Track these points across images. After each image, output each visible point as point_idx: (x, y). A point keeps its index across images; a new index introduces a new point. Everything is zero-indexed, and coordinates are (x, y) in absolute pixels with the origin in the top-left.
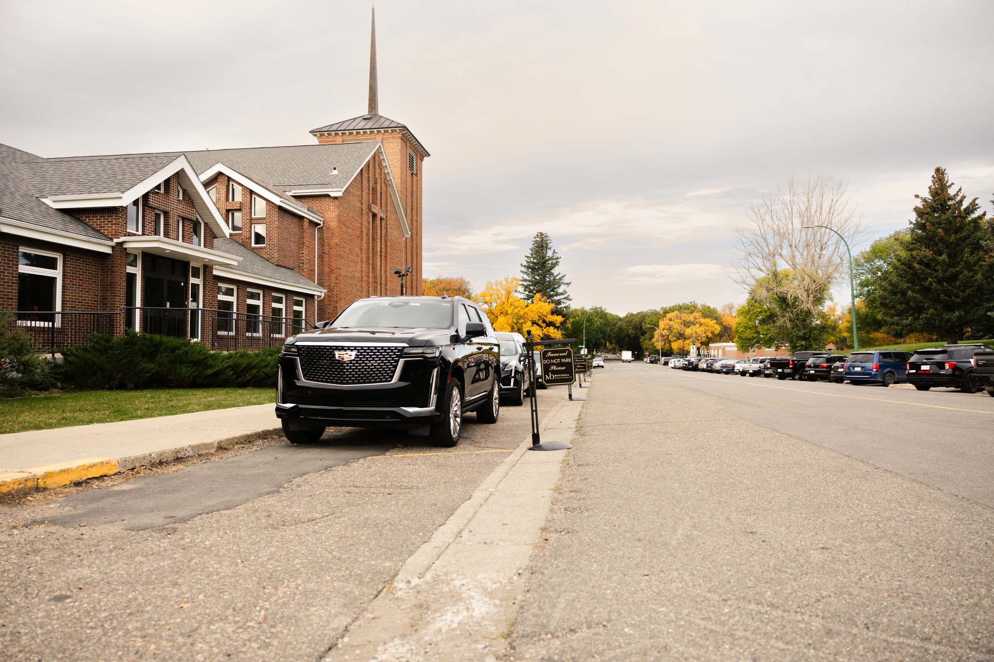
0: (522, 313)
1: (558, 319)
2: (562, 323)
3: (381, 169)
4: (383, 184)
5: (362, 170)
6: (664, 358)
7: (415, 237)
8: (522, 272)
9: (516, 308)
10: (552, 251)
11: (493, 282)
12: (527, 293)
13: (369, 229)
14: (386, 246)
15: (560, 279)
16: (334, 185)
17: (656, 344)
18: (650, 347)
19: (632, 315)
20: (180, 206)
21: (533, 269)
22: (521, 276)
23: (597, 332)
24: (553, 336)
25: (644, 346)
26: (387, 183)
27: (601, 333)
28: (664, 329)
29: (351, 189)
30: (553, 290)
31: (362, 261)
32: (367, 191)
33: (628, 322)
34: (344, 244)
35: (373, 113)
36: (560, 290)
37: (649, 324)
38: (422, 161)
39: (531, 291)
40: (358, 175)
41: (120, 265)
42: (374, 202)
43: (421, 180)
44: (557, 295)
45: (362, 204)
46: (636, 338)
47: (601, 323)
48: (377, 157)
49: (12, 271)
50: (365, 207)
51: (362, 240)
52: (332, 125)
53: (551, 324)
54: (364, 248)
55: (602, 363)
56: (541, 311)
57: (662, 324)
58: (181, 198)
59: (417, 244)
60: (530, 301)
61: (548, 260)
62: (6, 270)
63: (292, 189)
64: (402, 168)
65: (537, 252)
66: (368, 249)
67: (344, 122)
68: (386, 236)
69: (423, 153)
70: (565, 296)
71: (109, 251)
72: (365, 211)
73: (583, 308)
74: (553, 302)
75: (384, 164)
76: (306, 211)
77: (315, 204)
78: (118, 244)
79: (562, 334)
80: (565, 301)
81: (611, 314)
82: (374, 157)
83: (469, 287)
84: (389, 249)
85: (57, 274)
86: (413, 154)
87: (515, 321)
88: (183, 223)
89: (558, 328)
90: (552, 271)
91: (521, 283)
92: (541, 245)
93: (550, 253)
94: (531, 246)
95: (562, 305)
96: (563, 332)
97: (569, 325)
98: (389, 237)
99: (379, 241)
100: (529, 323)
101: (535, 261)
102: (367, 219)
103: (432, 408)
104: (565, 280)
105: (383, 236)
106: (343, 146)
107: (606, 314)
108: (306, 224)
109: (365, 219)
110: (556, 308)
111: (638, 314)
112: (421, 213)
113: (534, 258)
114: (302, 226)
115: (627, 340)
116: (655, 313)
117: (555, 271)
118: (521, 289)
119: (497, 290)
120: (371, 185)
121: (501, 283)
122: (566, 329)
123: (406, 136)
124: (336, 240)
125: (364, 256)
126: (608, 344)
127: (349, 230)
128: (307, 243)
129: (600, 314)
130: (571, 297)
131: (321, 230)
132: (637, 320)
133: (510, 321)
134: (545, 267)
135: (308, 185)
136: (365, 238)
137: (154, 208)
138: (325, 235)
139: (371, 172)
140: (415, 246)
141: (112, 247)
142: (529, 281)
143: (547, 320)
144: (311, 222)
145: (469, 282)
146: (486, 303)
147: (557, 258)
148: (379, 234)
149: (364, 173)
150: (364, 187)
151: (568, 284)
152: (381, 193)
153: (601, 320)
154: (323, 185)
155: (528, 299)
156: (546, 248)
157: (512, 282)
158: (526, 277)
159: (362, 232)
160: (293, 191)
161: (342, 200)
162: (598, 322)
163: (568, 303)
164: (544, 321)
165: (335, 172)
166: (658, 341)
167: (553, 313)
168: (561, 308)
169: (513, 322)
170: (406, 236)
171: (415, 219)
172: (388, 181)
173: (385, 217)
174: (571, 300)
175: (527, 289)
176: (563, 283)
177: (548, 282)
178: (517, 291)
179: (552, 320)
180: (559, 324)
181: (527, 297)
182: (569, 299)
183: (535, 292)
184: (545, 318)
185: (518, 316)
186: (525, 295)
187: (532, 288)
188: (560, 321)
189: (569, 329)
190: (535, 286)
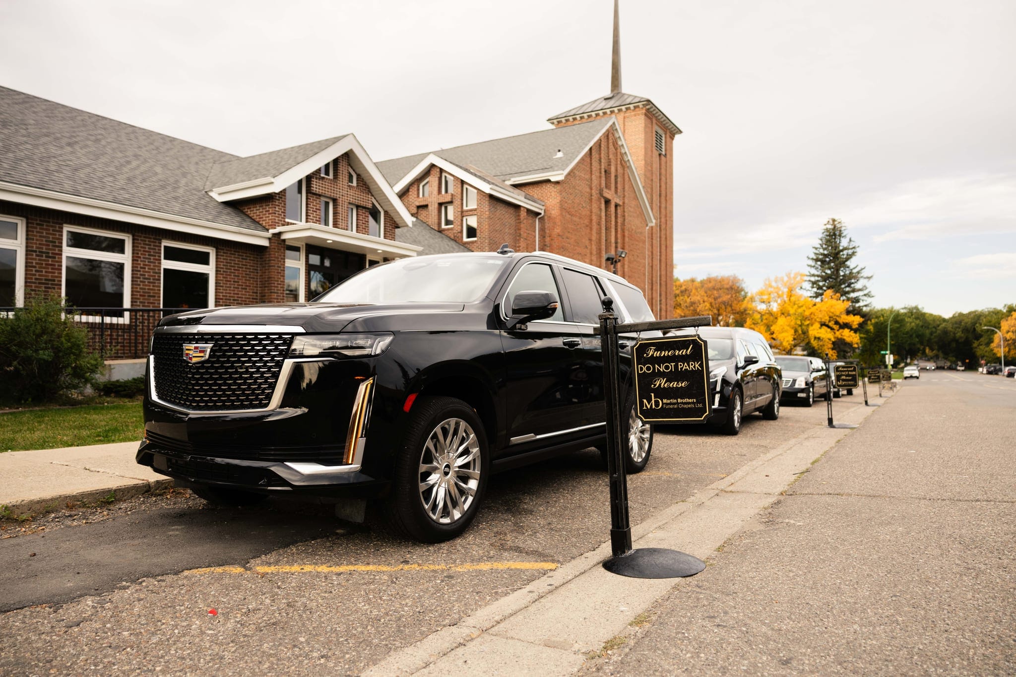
0: (807, 313)
1: (856, 320)
2: (861, 325)
3: (616, 149)
4: (619, 166)
5: (591, 149)
6: (1007, 368)
7: (663, 227)
8: (808, 266)
9: (800, 307)
10: (847, 240)
11: (773, 278)
12: (815, 290)
13: (600, 217)
14: (624, 236)
15: (858, 272)
16: (556, 168)
17: (995, 350)
18: (987, 354)
19: (961, 315)
20: (351, 192)
21: (823, 262)
22: (808, 271)
23: (911, 336)
24: (848, 340)
25: (979, 352)
26: (624, 164)
27: (918, 336)
28: (1008, 332)
29: (576, 172)
30: (849, 286)
31: (591, 253)
32: (598, 174)
33: (956, 323)
34: (569, 235)
35: (616, 92)
36: (858, 286)
37: (985, 325)
38: (673, 139)
39: (820, 288)
40: (585, 155)
41: (278, 258)
42: (608, 186)
43: (671, 161)
44: (854, 291)
45: (591, 189)
46: (967, 343)
47: (917, 325)
48: (610, 135)
49: (154, 266)
50: (595, 192)
51: (591, 229)
52: (571, 111)
53: (846, 326)
54: (594, 238)
55: (916, 373)
56: (832, 310)
57: (1005, 325)
58: (355, 184)
59: (666, 234)
60: (819, 300)
61: (842, 251)
62: (146, 265)
63: (512, 177)
64: (646, 148)
65: (828, 241)
66: (600, 240)
67: (583, 106)
68: (623, 224)
69: (672, 131)
70: (866, 292)
71: (266, 243)
72: (595, 195)
73: (892, 308)
74: (848, 299)
75: (620, 143)
76: (523, 199)
77: (535, 192)
78: (274, 235)
79: (861, 338)
80: (865, 298)
81: (931, 315)
82: (607, 135)
83: (744, 286)
84: (627, 239)
85: (209, 270)
86: (660, 132)
87: (799, 323)
88: (357, 212)
89: (856, 331)
90: (848, 263)
91: (808, 278)
92: (833, 235)
93: (844, 243)
94: (821, 236)
95: (861, 304)
96: (862, 335)
97: (871, 327)
98: (627, 226)
99: (613, 230)
100: (817, 325)
101: (826, 252)
102: (598, 207)
103: (353, 465)
104: (865, 273)
105: (619, 224)
106: (574, 127)
107: (924, 315)
108: (523, 214)
109: (595, 205)
110: (854, 307)
111: (970, 313)
112: (671, 199)
113: (824, 249)
114: (519, 216)
115: (954, 345)
116: (997, 313)
117: (851, 263)
118: (808, 286)
119: (778, 288)
120: (603, 167)
121: (782, 279)
122: (867, 332)
123: (651, 112)
124: (557, 230)
125: (594, 247)
126: (927, 351)
127: (574, 219)
128: (524, 235)
129: (916, 314)
130: (873, 294)
131: (542, 219)
132: (969, 321)
133: (793, 323)
134: (838, 259)
135: (529, 172)
136: (595, 227)
137: (320, 195)
138: (547, 225)
139: (603, 152)
140: (663, 237)
141: (269, 239)
142: (818, 276)
143: (841, 321)
144: (529, 211)
145: (743, 280)
146: (764, 302)
147: (854, 248)
148: (613, 223)
149: (595, 154)
150: (594, 169)
151: (869, 278)
152: (616, 176)
153: (918, 322)
154: (544, 169)
155: (816, 297)
156: (840, 236)
157: (795, 278)
158: (814, 271)
159: (591, 220)
160: (513, 179)
161: (565, 185)
162: (911, 324)
163: (868, 300)
164: (837, 323)
165: (560, 155)
166: (999, 346)
167: (848, 312)
168: (859, 307)
169: (796, 324)
170: (650, 225)
171: (663, 206)
172: (625, 162)
173: (621, 203)
174: (873, 297)
175: (815, 286)
176: (862, 277)
177: (843, 276)
178: (801, 288)
179: (847, 321)
180: (857, 326)
181: (815, 295)
182: (869, 296)
183: (825, 288)
184: (838, 319)
185: (803, 317)
186: (813, 292)
187: (821, 284)
188: (858, 323)
189: (871, 332)
190: (825, 281)
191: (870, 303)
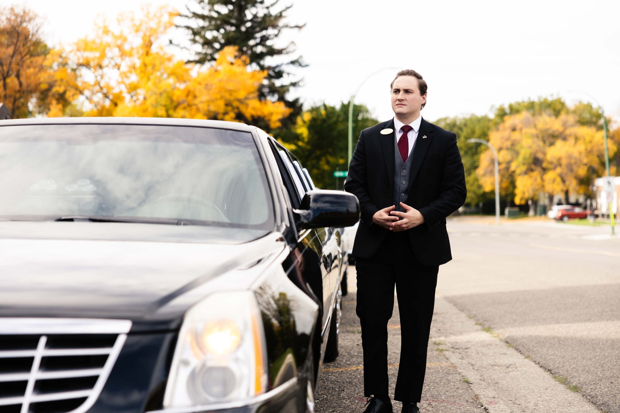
1: (276, 112)
2: (285, 124)
12: (198, 47)
15: (280, 16)
28: (500, 150)
30: (263, 42)
36: (279, 43)
39: (207, 43)
44: (272, 52)
56: (232, 90)
57: (495, 140)
70: (293, 57)
74: (262, 69)
80: (292, 69)
95: (285, 81)
97: (302, 131)
104: (288, 19)
118: (184, 38)
130: (304, 61)
142: (203, 17)
157: (158, 19)
158: (196, 7)
166: (488, 173)
167: (262, 96)
168: (282, 87)
174: (307, 66)
175: (197, 38)
176: (286, 26)
177: (251, 21)
178: (171, 42)
179: (259, 113)
180: (278, 124)
181: (197, 58)
182: (300, 65)
183: (217, 46)
184: (243, 109)
185: (172, 100)
186: (193, 53)
187: (209, 35)
188: (280, 117)
189: (302, 140)
190: (218, 30)
191: (302, 80)
